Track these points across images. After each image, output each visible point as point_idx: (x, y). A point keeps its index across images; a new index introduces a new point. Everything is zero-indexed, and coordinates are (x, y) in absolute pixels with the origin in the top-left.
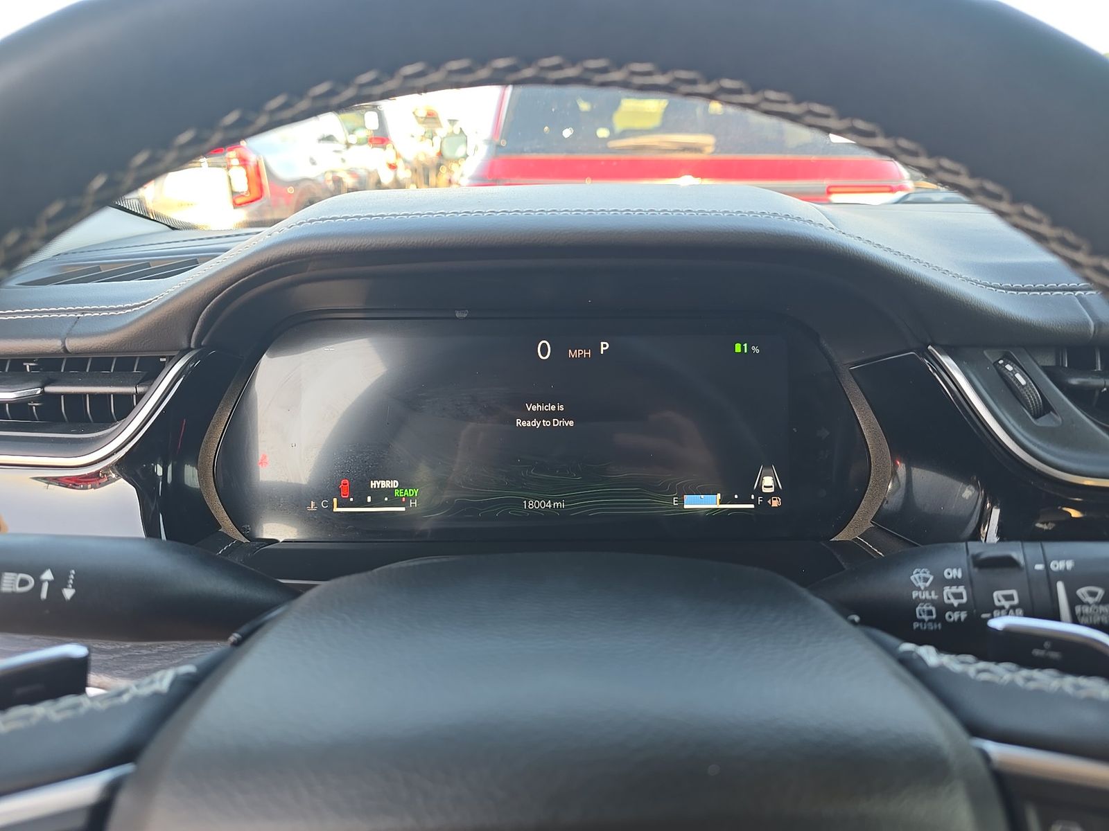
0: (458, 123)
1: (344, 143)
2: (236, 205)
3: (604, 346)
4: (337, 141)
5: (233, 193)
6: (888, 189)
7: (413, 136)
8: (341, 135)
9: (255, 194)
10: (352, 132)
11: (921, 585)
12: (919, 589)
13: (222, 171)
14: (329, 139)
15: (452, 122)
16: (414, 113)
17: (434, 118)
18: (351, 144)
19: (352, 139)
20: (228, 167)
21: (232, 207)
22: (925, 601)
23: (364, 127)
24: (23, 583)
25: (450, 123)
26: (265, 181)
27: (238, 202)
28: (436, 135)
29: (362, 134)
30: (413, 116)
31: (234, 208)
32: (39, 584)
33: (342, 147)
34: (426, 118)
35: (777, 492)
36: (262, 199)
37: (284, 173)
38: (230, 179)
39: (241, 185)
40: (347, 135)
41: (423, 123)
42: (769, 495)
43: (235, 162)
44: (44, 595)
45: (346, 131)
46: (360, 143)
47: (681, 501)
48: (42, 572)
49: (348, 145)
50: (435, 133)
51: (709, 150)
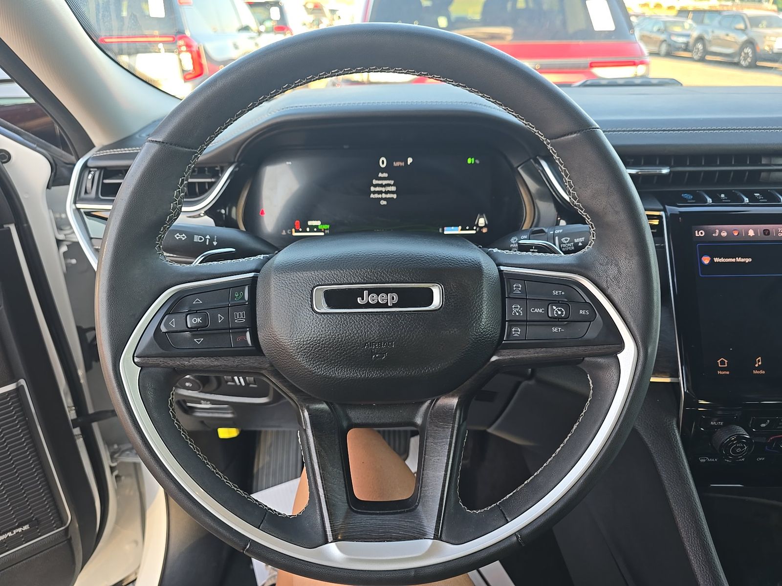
0: (337, 13)
1: (256, 31)
2: (186, 79)
3: (410, 160)
4: (252, 30)
5: (183, 71)
6: (632, 64)
7: (305, 24)
8: (253, 25)
9: (198, 72)
10: (261, 23)
11: (513, 242)
12: (513, 243)
13: (174, 56)
14: (246, 29)
15: (333, 11)
16: (305, 6)
17: (320, 10)
18: (261, 32)
19: (262, 28)
20: (180, 52)
21: (183, 81)
22: (514, 247)
23: (270, 19)
24: (201, 239)
25: (331, 13)
26: (204, 61)
27: (188, 77)
28: (322, 23)
29: (269, 24)
30: (304, 8)
31: (185, 82)
32: (206, 239)
33: (254, 35)
34: (314, 9)
35: (486, 226)
36: (203, 75)
37: (216, 56)
38: (181, 61)
39: (189, 66)
40: (259, 25)
41: (311, 13)
42: (482, 227)
43: (184, 48)
44: (207, 244)
45: (257, 21)
46: (267, 31)
47: (443, 230)
48: (206, 236)
49: (260, 33)
50: (321, 21)
51: (509, 38)
